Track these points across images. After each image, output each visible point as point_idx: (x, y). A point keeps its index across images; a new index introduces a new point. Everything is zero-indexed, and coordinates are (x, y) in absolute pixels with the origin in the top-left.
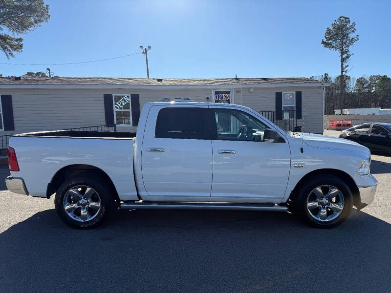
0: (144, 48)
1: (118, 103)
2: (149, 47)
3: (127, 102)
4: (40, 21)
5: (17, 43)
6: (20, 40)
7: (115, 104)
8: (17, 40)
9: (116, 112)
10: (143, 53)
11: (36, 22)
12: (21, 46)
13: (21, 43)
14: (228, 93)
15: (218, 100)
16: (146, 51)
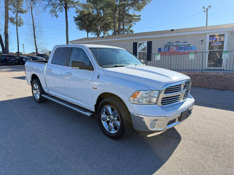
0: (206, 8)
1: (140, 47)
2: (210, 7)
3: (145, 46)
4: (146, 4)
5: (138, 18)
7: (139, 48)
8: (138, 16)
9: (139, 52)
10: (204, 11)
12: (140, 19)
13: (140, 17)
15: (212, 42)
16: (207, 10)
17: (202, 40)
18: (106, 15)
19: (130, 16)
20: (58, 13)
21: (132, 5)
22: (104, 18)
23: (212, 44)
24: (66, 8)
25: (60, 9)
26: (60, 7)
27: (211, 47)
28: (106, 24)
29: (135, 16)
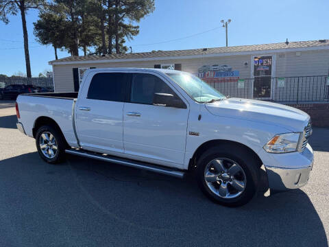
0: (225, 22)
2: (230, 21)
4: (148, 12)
5: (135, 30)
6: (138, 27)
8: (135, 28)
10: (224, 26)
11: (145, 13)
12: (138, 32)
13: (138, 29)
14: (270, 58)
15: (258, 66)
16: (226, 25)
17: (246, 64)
18: (86, 23)
19: (125, 26)
20: (9, 16)
21: (127, 11)
22: (84, 27)
23: (258, 69)
24: (23, 8)
25: (10, 9)
26: (11, 6)
27: (256, 72)
28: (87, 36)
29: (131, 27)
